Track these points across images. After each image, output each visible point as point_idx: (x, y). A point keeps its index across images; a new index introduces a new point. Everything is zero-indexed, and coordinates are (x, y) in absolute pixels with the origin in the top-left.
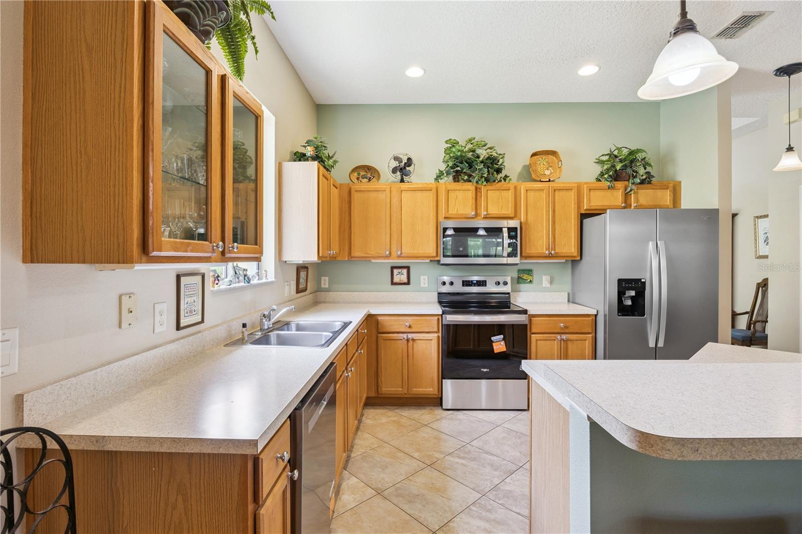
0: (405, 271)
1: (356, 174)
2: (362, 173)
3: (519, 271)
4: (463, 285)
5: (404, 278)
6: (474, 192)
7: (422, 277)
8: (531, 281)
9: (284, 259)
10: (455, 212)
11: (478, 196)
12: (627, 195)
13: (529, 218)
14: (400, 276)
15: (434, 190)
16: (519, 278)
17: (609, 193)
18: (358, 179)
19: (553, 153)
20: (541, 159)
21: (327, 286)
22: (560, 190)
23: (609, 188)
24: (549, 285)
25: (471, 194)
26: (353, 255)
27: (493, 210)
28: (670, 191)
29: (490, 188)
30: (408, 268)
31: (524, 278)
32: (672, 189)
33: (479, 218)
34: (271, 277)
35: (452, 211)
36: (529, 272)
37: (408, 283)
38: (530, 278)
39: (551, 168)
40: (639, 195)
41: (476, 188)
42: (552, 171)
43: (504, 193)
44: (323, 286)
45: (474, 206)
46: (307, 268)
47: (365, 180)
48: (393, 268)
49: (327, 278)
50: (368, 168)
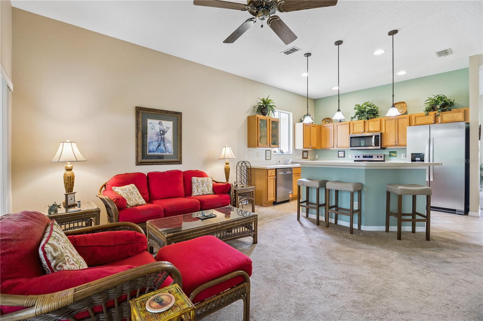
0: (343, 153)
1: (324, 121)
2: (326, 120)
3: (390, 152)
4: (363, 157)
5: (343, 155)
6: (363, 123)
7: (349, 155)
8: (395, 156)
9: (296, 148)
10: (356, 131)
11: (365, 125)
12: (436, 117)
13: (387, 131)
14: (341, 154)
15: (349, 124)
16: (390, 155)
17: (426, 117)
18: (325, 122)
19: (404, 103)
20: (398, 106)
21: (317, 158)
22: (401, 118)
23: (426, 115)
24: (405, 158)
25: (362, 124)
26: (322, 147)
27: (371, 129)
28: (462, 113)
29: (370, 121)
30: (344, 152)
31: (392, 155)
32: (463, 112)
33: (366, 132)
34: (291, 153)
35: (355, 131)
36: (394, 152)
37: (344, 157)
38: (395, 155)
39: (402, 109)
40: (443, 117)
41: (364, 122)
42: (403, 110)
43: (376, 122)
44: (316, 158)
45: (363, 128)
46: (308, 151)
47: (328, 122)
48: (338, 151)
49: (317, 155)
50: (328, 119)
